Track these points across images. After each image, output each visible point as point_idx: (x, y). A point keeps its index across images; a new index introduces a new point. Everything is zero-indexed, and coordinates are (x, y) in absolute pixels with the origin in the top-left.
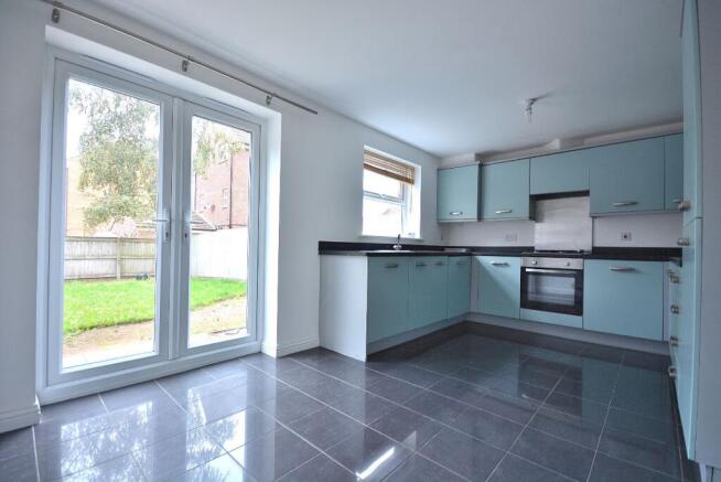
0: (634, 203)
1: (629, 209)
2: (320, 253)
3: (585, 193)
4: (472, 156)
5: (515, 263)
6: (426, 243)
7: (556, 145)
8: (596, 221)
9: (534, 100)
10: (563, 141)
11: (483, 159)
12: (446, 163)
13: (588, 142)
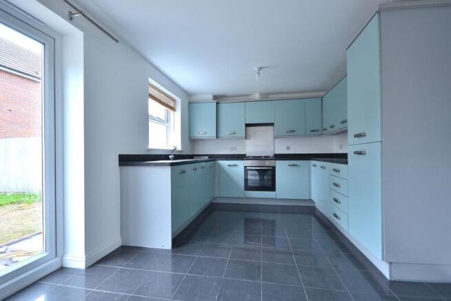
0: (294, 131)
1: (291, 133)
2: (120, 165)
3: (272, 124)
4: (211, 97)
5: (241, 164)
6: (184, 153)
7: (257, 96)
8: (276, 140)
9: (261, 68)
10: (261, 95)
11: (218, 99)
12: (194, 99)
13: (271, 97)
